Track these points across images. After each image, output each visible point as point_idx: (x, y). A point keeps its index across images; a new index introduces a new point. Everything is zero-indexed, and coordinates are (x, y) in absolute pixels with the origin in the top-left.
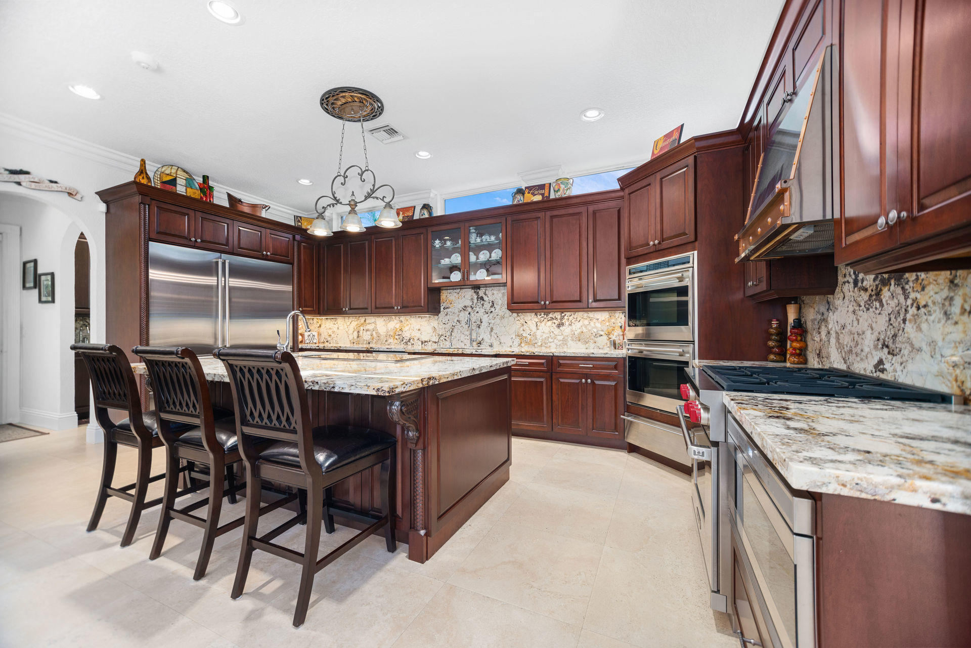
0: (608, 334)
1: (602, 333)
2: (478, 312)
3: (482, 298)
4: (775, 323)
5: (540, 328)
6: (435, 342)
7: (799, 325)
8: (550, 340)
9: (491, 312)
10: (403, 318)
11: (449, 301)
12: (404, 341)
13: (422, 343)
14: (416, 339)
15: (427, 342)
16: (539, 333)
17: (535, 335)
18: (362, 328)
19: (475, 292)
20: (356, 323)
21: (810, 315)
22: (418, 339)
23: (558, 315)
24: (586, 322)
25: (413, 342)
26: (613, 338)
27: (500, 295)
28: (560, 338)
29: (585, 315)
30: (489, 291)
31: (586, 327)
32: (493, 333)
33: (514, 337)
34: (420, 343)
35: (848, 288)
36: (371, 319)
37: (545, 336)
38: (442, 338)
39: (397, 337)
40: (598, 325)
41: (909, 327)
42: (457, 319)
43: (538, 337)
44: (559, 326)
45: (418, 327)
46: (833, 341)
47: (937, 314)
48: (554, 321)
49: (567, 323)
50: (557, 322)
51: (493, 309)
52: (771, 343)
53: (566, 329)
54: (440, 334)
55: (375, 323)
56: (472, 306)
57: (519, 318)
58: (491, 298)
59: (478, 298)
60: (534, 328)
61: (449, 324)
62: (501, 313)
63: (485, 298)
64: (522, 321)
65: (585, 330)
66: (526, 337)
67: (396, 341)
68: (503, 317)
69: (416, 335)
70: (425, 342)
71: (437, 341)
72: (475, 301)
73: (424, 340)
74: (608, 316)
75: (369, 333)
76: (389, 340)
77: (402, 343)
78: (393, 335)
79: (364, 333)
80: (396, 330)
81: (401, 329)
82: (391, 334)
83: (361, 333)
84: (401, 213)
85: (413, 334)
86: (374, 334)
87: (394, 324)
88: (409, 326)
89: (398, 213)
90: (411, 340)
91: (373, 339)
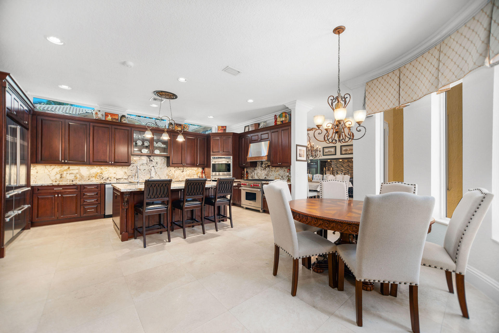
0: (197, 174)
1: (195, 174)
2: (149, 166)
3: (152, 161)
4: (243, 172)
5: (176, 172)
6: (126, 179)
7: (247, 172)
8: (179, 176)
9: (156, 166)
10: (102, 167)
11: (134, 161)
12: (104, 179)
13: (117, 179)
14: (112, 178)
15: (120, 179)
16: (175, 174)
17: (174, 175)
18: (65, 172)
19: (148, 158)
20: (59, 169)
21: (249, 171)
22: (114, 178)
23: (182, 168)
24: (191, 171)
25: (110, 179)
26: (198, 175)
27: (160, 160)
28: (183, 176)
29: (191, 168)
30: (155, 158)
31: (191, 172)
32: (157, 175)
33: (166, 176)
34: (116, 180)
35: (260, 167)
36: (72, 167)
37: (177, 175)
38: (130, 177)
39: (99, 177)
40: (194, 171)
41: (270, 173)
43: (175, 176)
44: (183, 171)
45: (114, 172)
46: (256, 175)
47: (274, 171)
48: (181, 170)
49: (185, 171)
50: (182, 171)
51: (157, 165)
52: (243, 176)
53: (185, 173)
54: (129, 175)
55: (79, 169)
56: (147, 163)
57: (168, 169)
58: (156, 161)
59: (150, 160)
60: (173, 172)
61: (134, 171)
62: (160, 167)
63: (153, 160)
64: (169, 170)
65: (190, 173)
66: (170, 176)
67: (97, 179)
68: (161, 168)
69: (114, 176)
71: (127, 178)
72: (149, 161)
73: (118, 178)
74: (197, 169)
75: (73, 175)
76: (92, 179)
77: (102, 180)
78: (95, 176)
79: (68, 175)
80: (98, 173)
81: (101, 173)
82: (93, 175)
83: (64, 175)
84: (110, 116)
85: (110, 176)
86: (78, 176)
87: (96, 170)
88: (108, 171)
89: (107, 115)
90: (109, 179)
91: (76, 179)
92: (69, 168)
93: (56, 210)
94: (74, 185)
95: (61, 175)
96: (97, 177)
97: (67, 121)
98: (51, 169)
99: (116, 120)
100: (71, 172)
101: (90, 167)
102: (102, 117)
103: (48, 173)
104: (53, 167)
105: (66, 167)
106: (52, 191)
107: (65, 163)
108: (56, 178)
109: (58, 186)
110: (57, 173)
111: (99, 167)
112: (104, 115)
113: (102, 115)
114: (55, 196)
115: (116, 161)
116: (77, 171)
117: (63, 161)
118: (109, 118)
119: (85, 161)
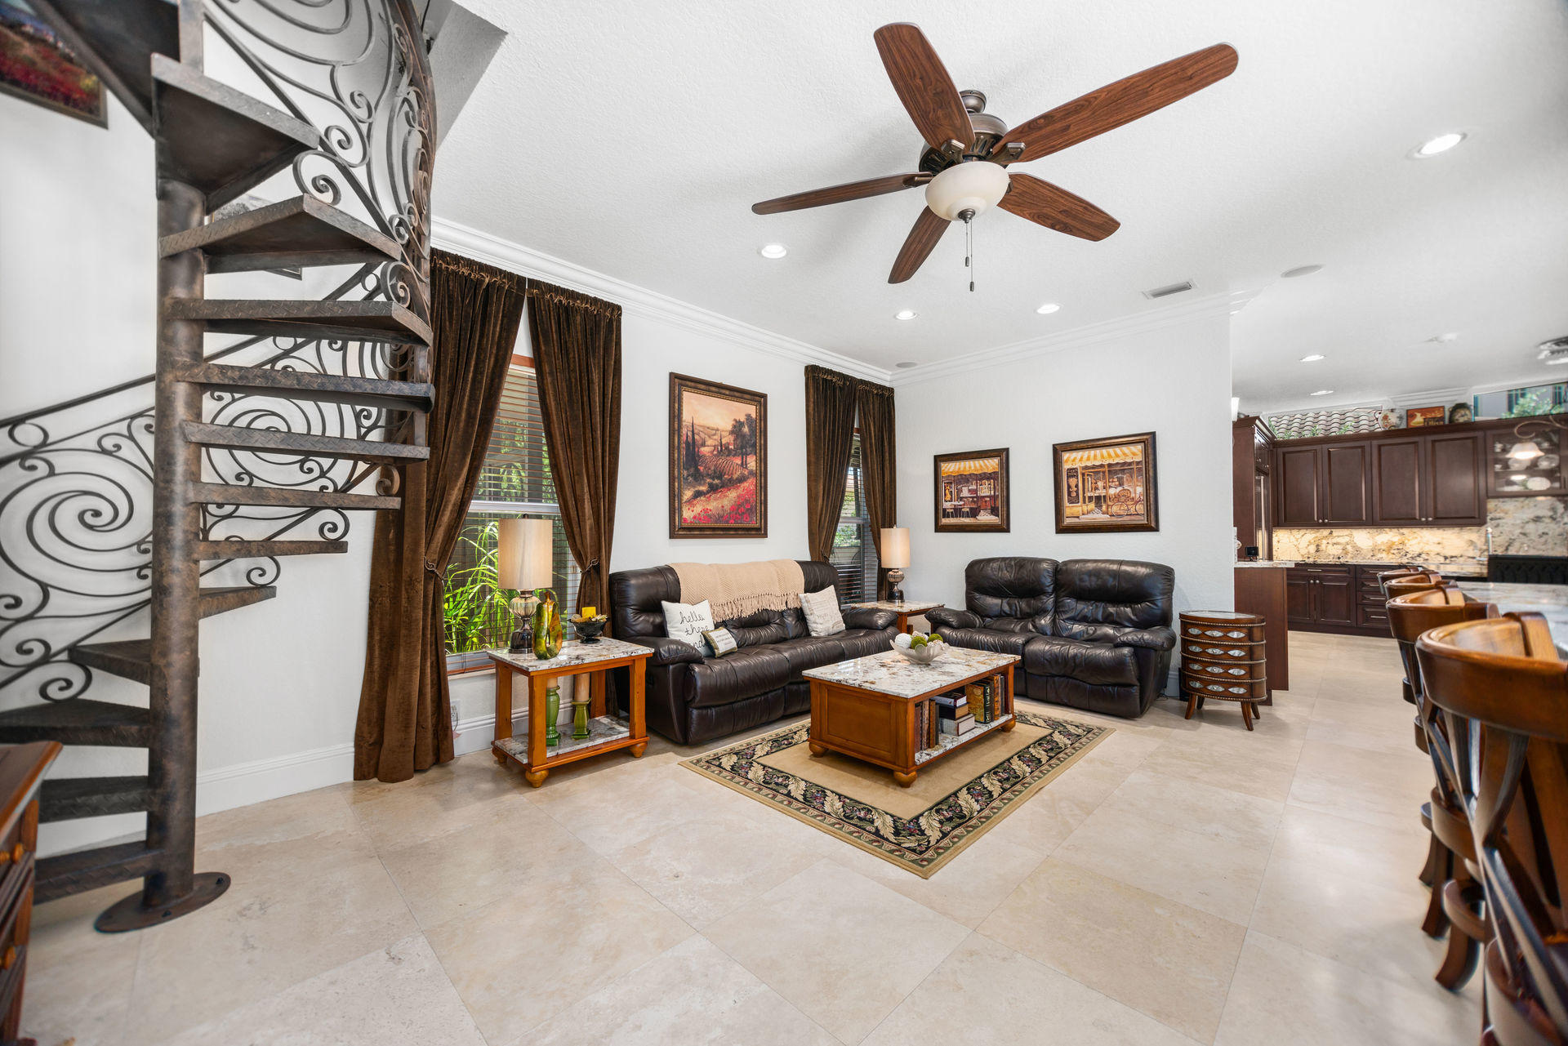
10: (1404, 531)
12: (1409, 556)
13: (1446, 558)
14: (1432, 554)
15: (1456, 557)
18: (1324, 542)
19: (1558, 500)
20: (1314, 535)
22: (1438, 554)
25: (1426, 558)
34: (1442, 559)
36: (1337, 532)
39: (1395, 552)
42: (1520, 531)
45: (1436, 540)
54: (1483, 549)
55: (1351, 536)
56: (1554, 516)
59: (1562, 508)
67: (1391, 555)
69: (1438, 549)
70: (1452, 557)
71: (1476, 557)
72: (1560, 510)
73: (1448, 554)
75: (1340, 547)
76: (1379, 556)
77: (1405, 558)
78: (1386, 549)
79: (1330, 546)
80: (1393, 543)
81: (1402, 543)
82: (1383, 548)
83: (1323, 547)
84: (1419, 415)
85: (1426, 549)
86: (1349, 548)
87: (1388, 536)
88: (1419, 539)
89: (1410, 414)
90: (1423, 556)
91: (1346, 554)
92: (1331, 533)
93: (1312, 605)
94: (1343, 565)
95: (1318, 545)
96: (1392, 551)
97: (1325, 446)
98: (1300, 536)
99: (1437, 421)
100: (1335, 541)
101: (1375, 530)
102: (1398, 422)
103: (1296, 543)
104: (1302, 532)
105: (1326, 532)
106: (1305, 573)
107: (1324, 525)
108: (1309, 552)
109: (1315, 565)
110: (1309, 542)
111: (1396, 530)
112: (1405, 417)
113: (1400, 418)
114: (1309, 582)
115: (1439, 516)
116: (1347, 539)
117: (1321, 521)
118: (1419, 420)
119: (1364, 518)
